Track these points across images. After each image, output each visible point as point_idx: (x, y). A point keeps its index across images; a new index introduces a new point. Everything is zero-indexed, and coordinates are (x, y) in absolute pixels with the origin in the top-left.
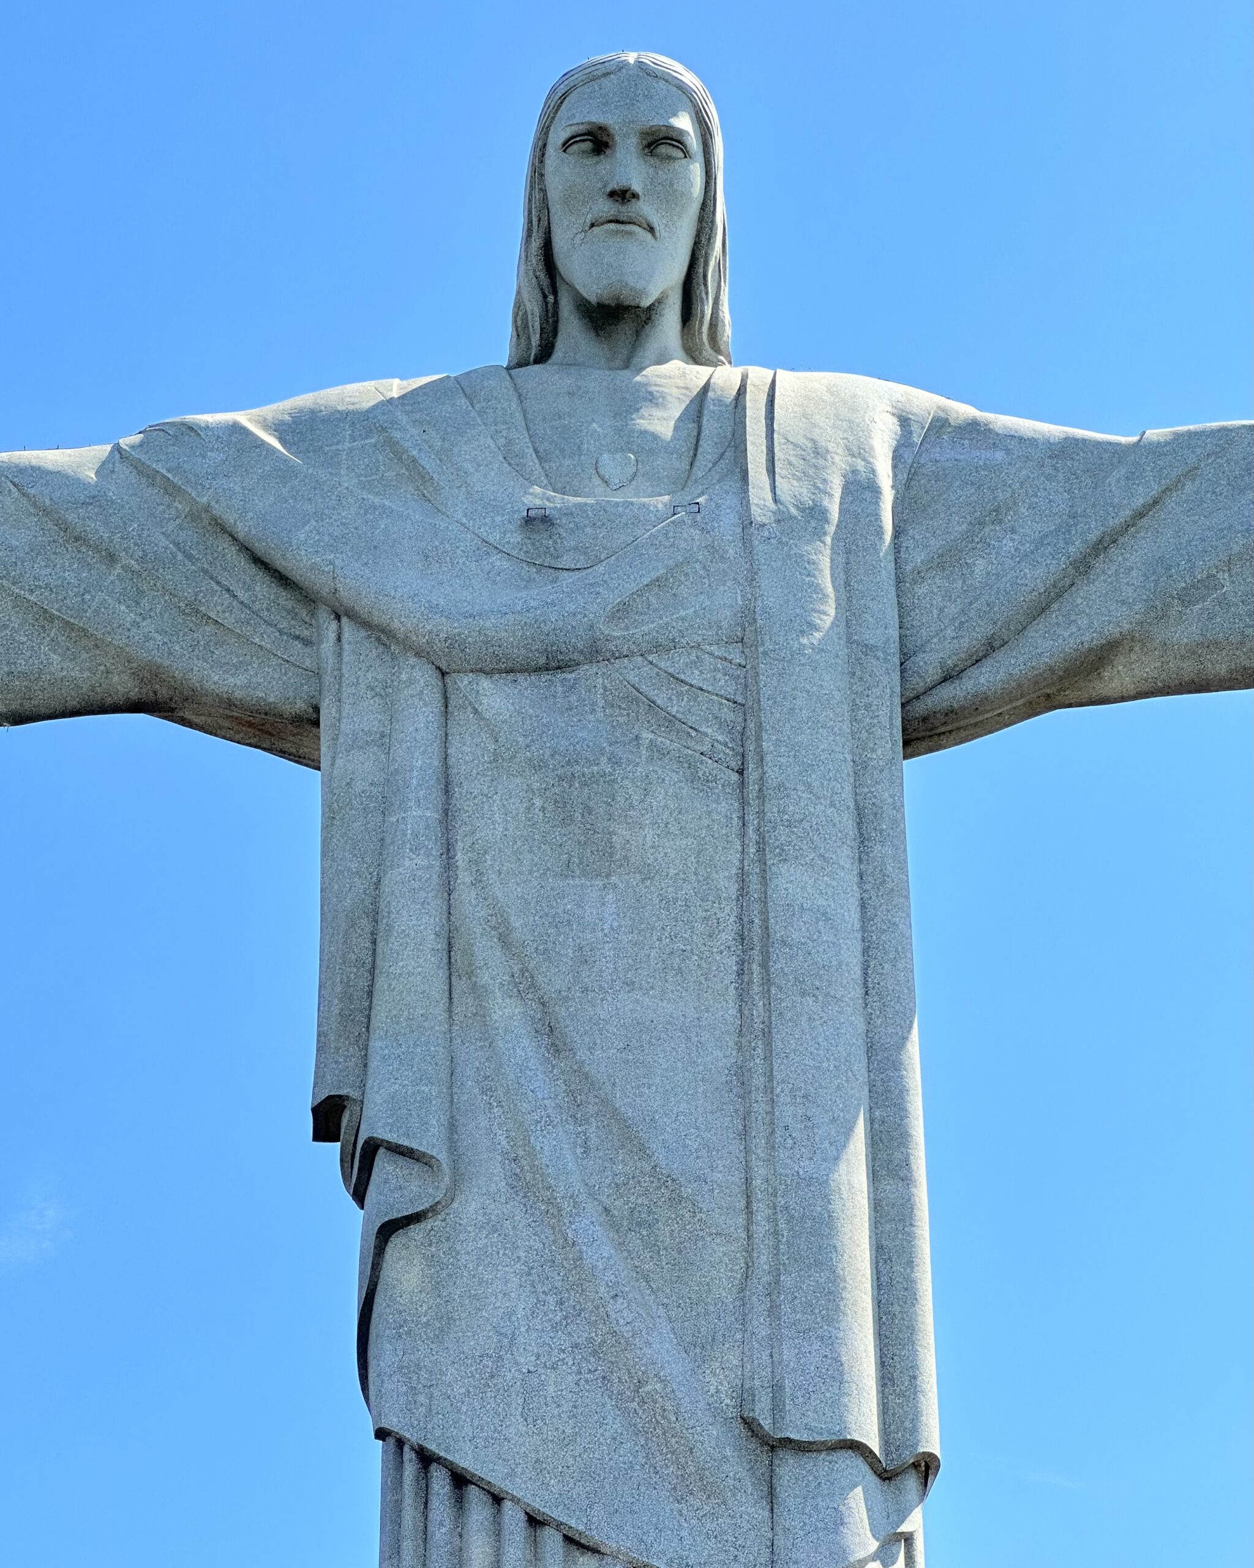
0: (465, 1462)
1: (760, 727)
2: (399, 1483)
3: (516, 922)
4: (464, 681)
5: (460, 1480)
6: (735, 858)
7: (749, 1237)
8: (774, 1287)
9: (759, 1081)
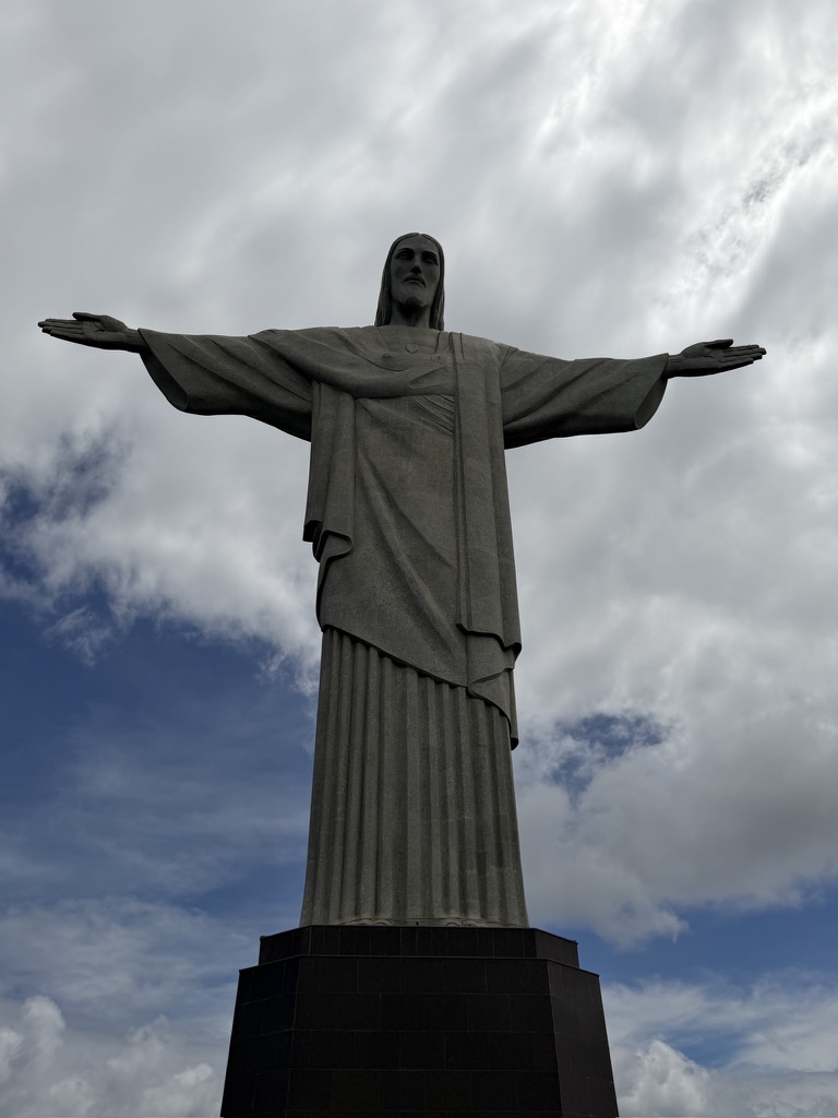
0: (357, 634)
1: (459, 418)
2: (331, 642)
3: (379, 468)
4: (361, 401)
5: (355, 640)
6: (451, 455)
7: (459, 567)
8: (468, 582)
9: (461, 520)
